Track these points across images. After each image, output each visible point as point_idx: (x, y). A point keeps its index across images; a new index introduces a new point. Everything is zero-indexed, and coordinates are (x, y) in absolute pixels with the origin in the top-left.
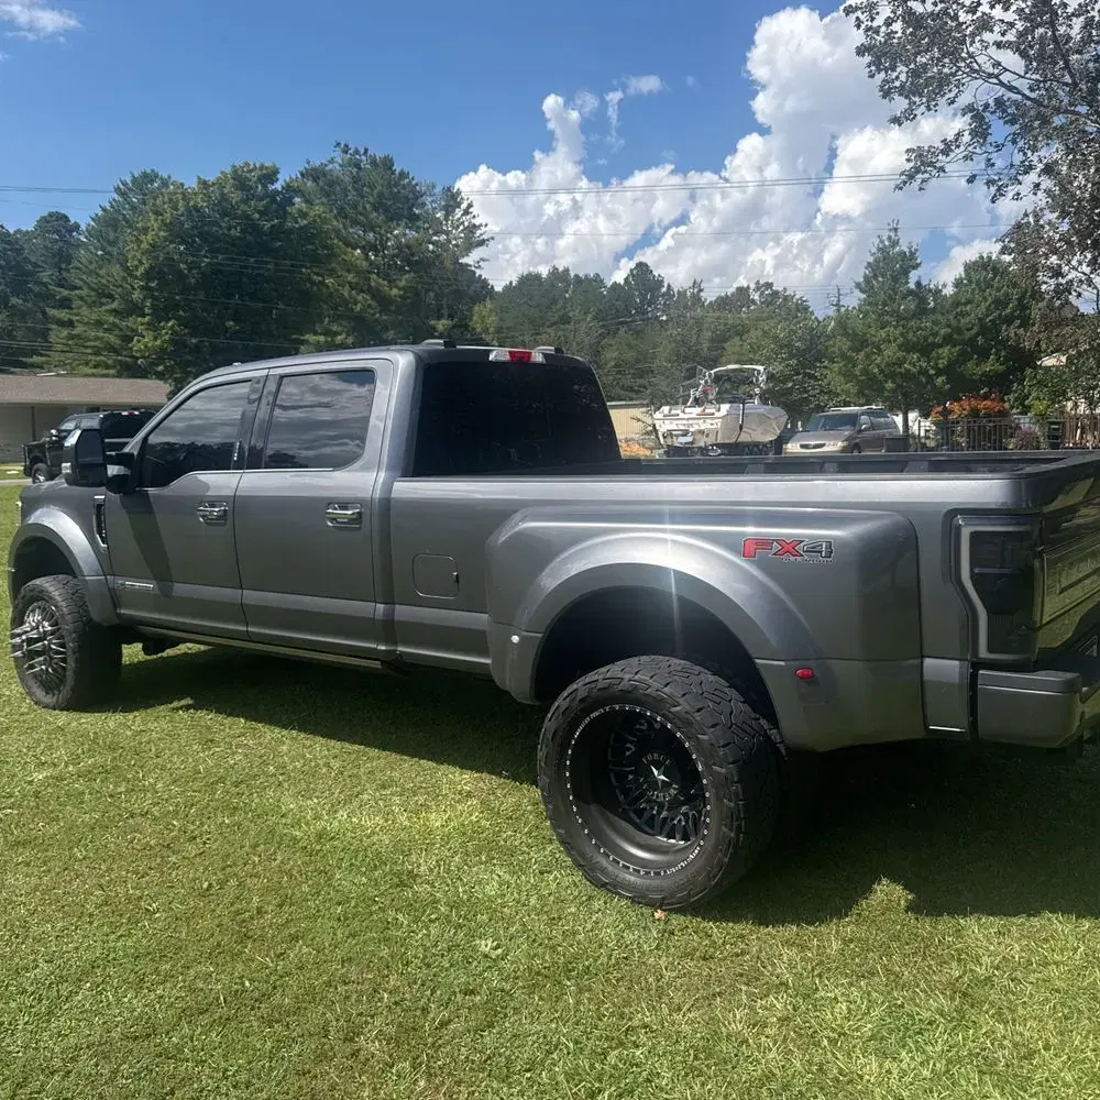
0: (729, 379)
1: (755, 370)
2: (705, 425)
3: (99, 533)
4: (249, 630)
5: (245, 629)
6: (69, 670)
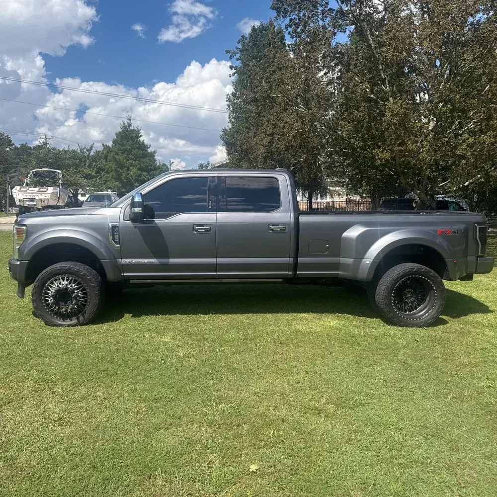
0: (40, 175)
1: (56, 172)
2: (42, 197)
3: (114, 239)
4: (218, 273)
5: (216, 273)
6: (88, 305)
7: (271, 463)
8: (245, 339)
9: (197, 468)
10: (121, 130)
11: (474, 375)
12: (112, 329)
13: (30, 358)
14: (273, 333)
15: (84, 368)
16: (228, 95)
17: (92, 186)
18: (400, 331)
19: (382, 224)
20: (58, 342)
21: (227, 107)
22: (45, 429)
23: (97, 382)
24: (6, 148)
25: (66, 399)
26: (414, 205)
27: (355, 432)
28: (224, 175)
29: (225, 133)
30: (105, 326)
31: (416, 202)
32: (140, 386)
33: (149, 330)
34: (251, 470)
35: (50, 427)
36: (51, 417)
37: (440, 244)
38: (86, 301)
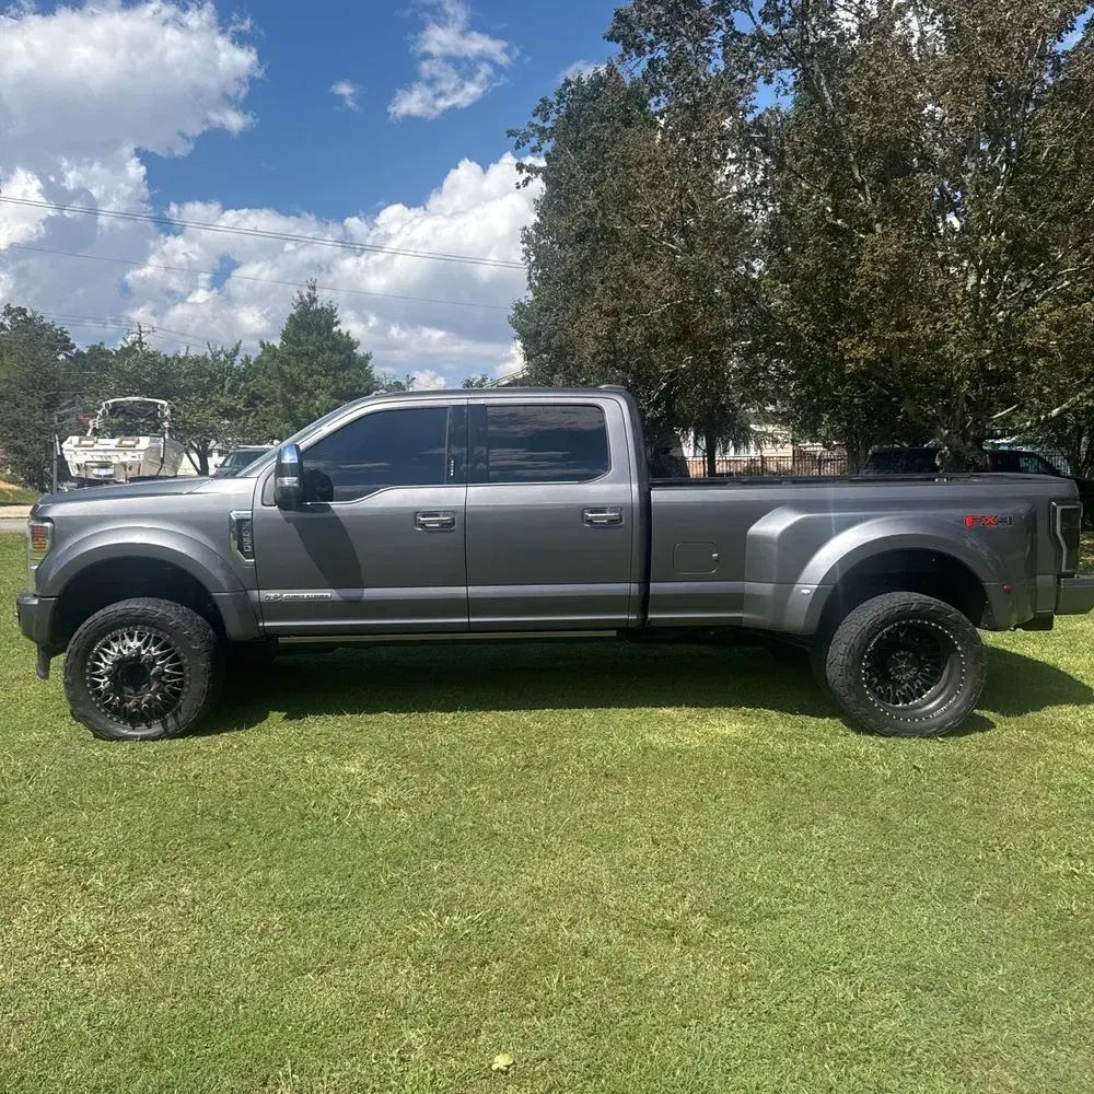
0: (124, 412)
1: (158, 404)
2: (127, 458)
3: (240, 548)
4: (472, 620)
5: (466, 620)
6: (186, 693)
7: (541, 1051)
8: (527, 766)
9: (374, 1061)
10: (294, 312)
11: (1040, 846)
12: (235, 746)
13: (49, 810)
14: (593, 754)
15: (160, 834)
16: (525, 228)
17: (238, 432)
18: (881, 746)
19: (841, 505)
20: (115, 774)
21: (523, 255)
22: (53, 970)
23: (184, 865)
24: (59, 354)
25: (110, 901)
26: (938, 463)
27: (747, 978)
28: (482, 402)
29: (521, 313)
30: (222, 740)
31: (942, 456)
32: (276, 875)
33: (318, 748)
34: (494, 1067)
35: (64, 966)
36: (70, 943)
37: (972, 550)
38: (181, 685)
